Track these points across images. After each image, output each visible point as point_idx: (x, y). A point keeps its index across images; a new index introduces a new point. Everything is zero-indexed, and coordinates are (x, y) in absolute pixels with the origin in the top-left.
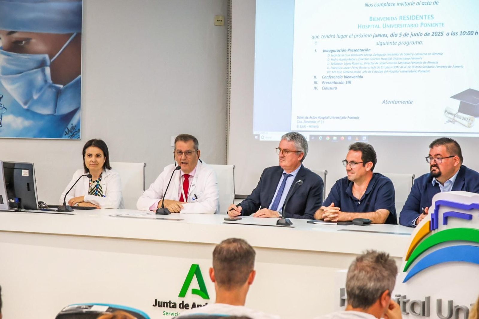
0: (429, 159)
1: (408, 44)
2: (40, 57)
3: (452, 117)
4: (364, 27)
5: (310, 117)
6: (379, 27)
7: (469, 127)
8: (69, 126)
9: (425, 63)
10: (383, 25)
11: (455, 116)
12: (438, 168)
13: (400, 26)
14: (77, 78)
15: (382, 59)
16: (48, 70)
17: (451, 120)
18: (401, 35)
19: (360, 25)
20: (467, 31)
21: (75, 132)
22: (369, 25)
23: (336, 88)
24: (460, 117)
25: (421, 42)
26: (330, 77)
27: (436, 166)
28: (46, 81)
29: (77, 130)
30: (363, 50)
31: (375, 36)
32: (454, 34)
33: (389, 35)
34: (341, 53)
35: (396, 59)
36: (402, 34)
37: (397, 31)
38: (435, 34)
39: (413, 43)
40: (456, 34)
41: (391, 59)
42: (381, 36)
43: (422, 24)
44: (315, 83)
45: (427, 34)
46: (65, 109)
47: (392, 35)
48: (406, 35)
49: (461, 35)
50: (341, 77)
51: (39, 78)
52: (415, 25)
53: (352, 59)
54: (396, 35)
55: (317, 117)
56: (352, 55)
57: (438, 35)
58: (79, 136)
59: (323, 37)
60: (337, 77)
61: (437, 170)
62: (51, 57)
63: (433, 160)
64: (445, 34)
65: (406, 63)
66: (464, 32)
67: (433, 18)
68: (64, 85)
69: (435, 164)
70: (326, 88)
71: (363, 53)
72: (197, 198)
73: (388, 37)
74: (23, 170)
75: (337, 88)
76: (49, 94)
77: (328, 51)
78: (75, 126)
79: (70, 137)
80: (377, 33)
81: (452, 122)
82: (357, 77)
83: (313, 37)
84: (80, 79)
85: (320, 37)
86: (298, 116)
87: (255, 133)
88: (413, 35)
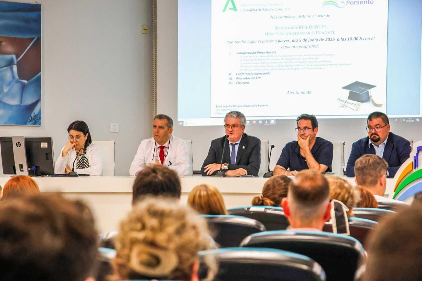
1: (306, 47)
2: (8, 57)
3: (344, 103)
4: (270, 34)
5: (227, 106)
6: (282, 35)
7: (357, 111)
8: (33, 115)
9: (320, 62)
10: (286, 32)
11: (345, 102)
12: (378, 135)
13: (300, 34)
14: (38, 75)
15: (286, 59)
16: (15, 68)
17: (343, 106)
18: (301, 41)
19: (267, 33)
20: (353, 38)
21: (37, 120)
22: (274, 33)
23: (248, 83)
24: (350, 103)
25: (317, 46)
26: (243, 74)
28: (13, 77)
29: (38, 118)
30: (269, 53)
31: (279, 41)
32: (343, 39)
33: (291, 40)
34: (251, 55)
35: (297, 59)
36: (302, 40)
37: (297, 37)
38: (328, 39)
39: (311, 47)
40: (344, 40)
41: (293, 59)
42: (284, 42)
43: (317, 32)
44: (231, 79)
45: (322, 40)
46: (29, 101)
47: (293, 41)
48: (305, 40)
49: (348, 40)
50: (252, 74)
51: (8, 75)
52: (312, 33)
53: (261, 60)
54: (297, 41)
55: (233, 106)
56: (261, 56)
57: (331, 41)
58: (40, 124)
59: (236, 42)
60: (249, 74)
62: (17, 57)
63: (374, 130)
64: (336, 39)
65: (305, 62)
66: (351, 38)
67: (326, 27)
68: (28, 80)
70: (240, 83)
71: (270, 55)
72: (171, 164)
73: (290, 42)
74: (41, 143)
75: (248, 82)
76: (16, 88)
77: (240, 53)
78: (37, 115)
79: (33, 124)
80: (281, 39)
81: (343, 107)
82: (265, 73)
83: (228, 43)
84: (40, 75)
85: (234, 42)
86: (216, 106)
87: (179, 120)
88: (310, 40)
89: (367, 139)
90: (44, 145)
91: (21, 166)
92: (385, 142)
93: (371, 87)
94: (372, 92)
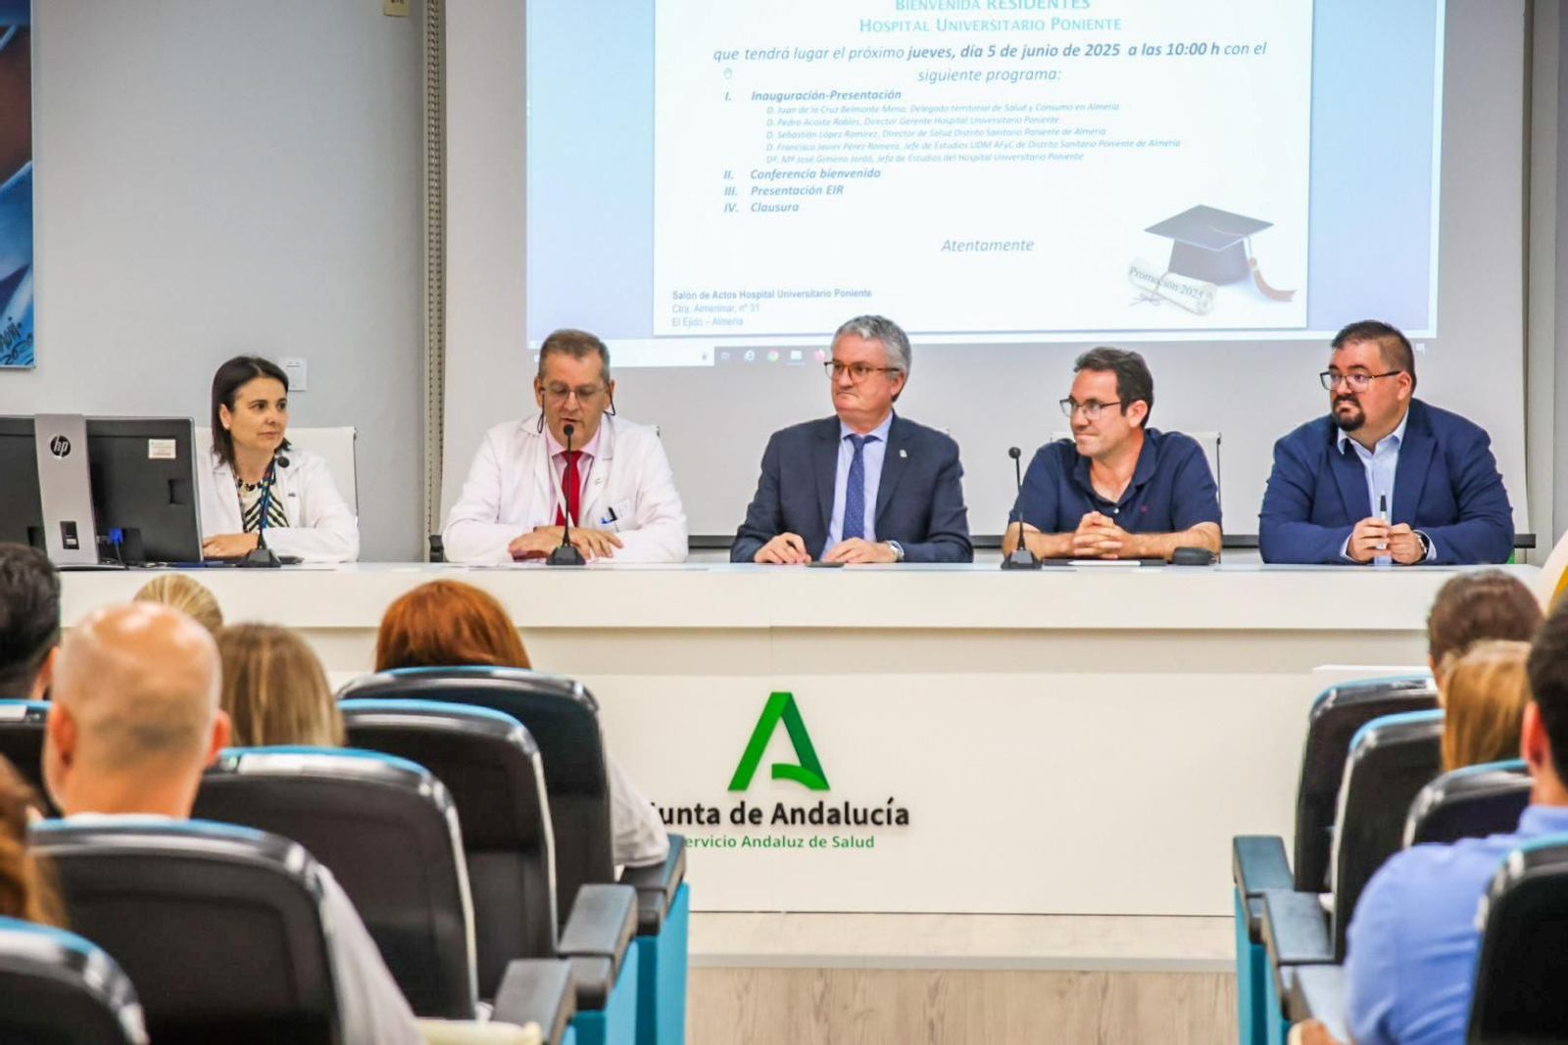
0: (1328, 378)
1: (1014, 77)
3: (1153, 286)
4: (878, 27)
5: (715, 295)
6: (925, 30)
7: (1201, 313)
8: (4, 325)
9: (1067, 132)
10: (938, 21)
11: (1159, 283)
12: (1357, 404)
13: (990, 26)
14: (22, 172)
15: (938, 121)
17: (1149, 295)
18: (994, 52)
19: (865, 22)
20: (1188, 44)
21: (17, 345)
22: (893, 23)
23: (796, 208)
24: (1174, 287)
25: (1055, 73)
26: (775, 174)
27: (1352, 397)
29: (24, 337)
30: (876, 96)
31: (914, 54)
32: (1150, 51)
33: (956, 52)
34: (809, 104)
35: (978, 120)
36: (998, 50)
37: (981, 40)
38: (1094, 50)
39: (1031, 75)
40: (1155, 52)
41: (963, 121)
42: (932, 55)
43: (1056, 21)
44: (730, 191)
45: (1071, 51)
47: (967, 52)
48: (1009, 52)
49: (1170, 53)
50: (812, 175)
52: (1034, 25)
53: (845, 122)
54: (978, 53)
55: (738, 294)
56: (845, 109)
57: (1105, 54)
58: (29, 359)
59: (749, 54)
60: (798, 174)
61: (1354, 412)
63: (1343, 383)
64: (1124, 50)
65: (1010, 133)
66: (1180, 47)
67: (1088, 5)
69: (1349, 391)
70: (764, 208)
71: (879, 103)
72: (614, 518)
73: (954, 56)
74: (151, 441)
75: (798, 206)
77: (766, 97)
78: (20, 325)
79: (6, 359)
80: (919, 46)
81: (1150, 300)
82: (860, 173)
83: (719, 56)
84: (30, 173)
85: (742, 54)
86: (675, 293)
88: (1029, 53)
89: (1332, 424)
90: (161, 449)
91: (70, 529)
92: (1399, 433)
93: (1259, 225)
94: (1256, 245)
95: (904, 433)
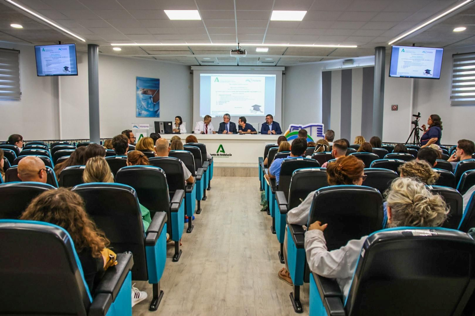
0: (266, 119)
2: (150, 95)
4: (229, 89)
6: (233, 90)
7: (256, 113)
8: (157, 114)
9: (245, 98)
11: (253, 111)
13: (238, 90)
14: (158, 102)
15: (234, 97)
16: (152, 99)
26: (221, 101)
27: (268, 121)
28: (151, 102)
29: (159, 115)
30: (229, 95)
33: (236, 92)
34: (223, 96)
35: (237, 97)
43: (244, 89)
44: (217, 103)
45: (245, 92)
46: (156, 109)
49: (253, 92)
50: (224, 102)
51: (150, 101)
53: (226, 97)
58: (159, 117)
62: (153, 95)
65: (240, 98)
67: (247, 88)
68: (155, 103)
75: (222, 104)
76: (152, 105)
77: (220, 95)
82: (228, 101)
83: (216, 92)
86: (212, 111)
87: (200, 115)
88: (242, 92)
89: (266, 123)
90: (170, 124)
91: (162, 131)
92: (272, 124)
93: (260, 106)
94: (260, 108)
95: (231, 123)
